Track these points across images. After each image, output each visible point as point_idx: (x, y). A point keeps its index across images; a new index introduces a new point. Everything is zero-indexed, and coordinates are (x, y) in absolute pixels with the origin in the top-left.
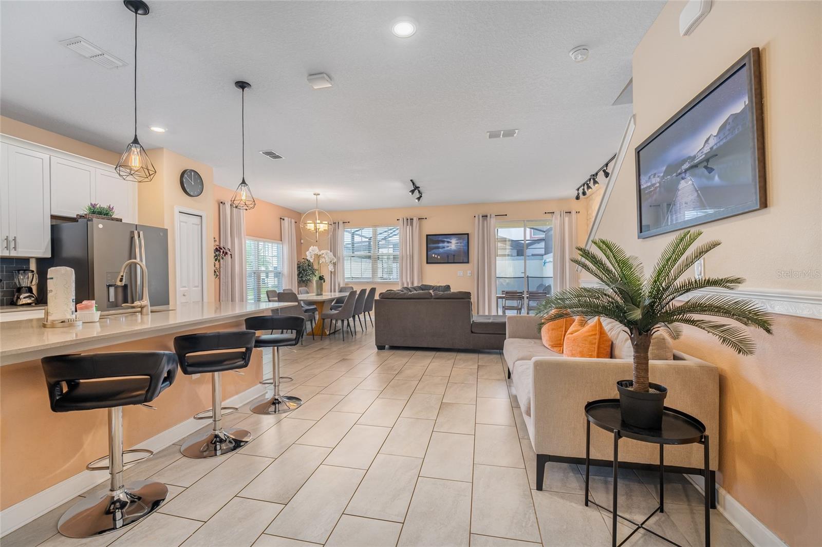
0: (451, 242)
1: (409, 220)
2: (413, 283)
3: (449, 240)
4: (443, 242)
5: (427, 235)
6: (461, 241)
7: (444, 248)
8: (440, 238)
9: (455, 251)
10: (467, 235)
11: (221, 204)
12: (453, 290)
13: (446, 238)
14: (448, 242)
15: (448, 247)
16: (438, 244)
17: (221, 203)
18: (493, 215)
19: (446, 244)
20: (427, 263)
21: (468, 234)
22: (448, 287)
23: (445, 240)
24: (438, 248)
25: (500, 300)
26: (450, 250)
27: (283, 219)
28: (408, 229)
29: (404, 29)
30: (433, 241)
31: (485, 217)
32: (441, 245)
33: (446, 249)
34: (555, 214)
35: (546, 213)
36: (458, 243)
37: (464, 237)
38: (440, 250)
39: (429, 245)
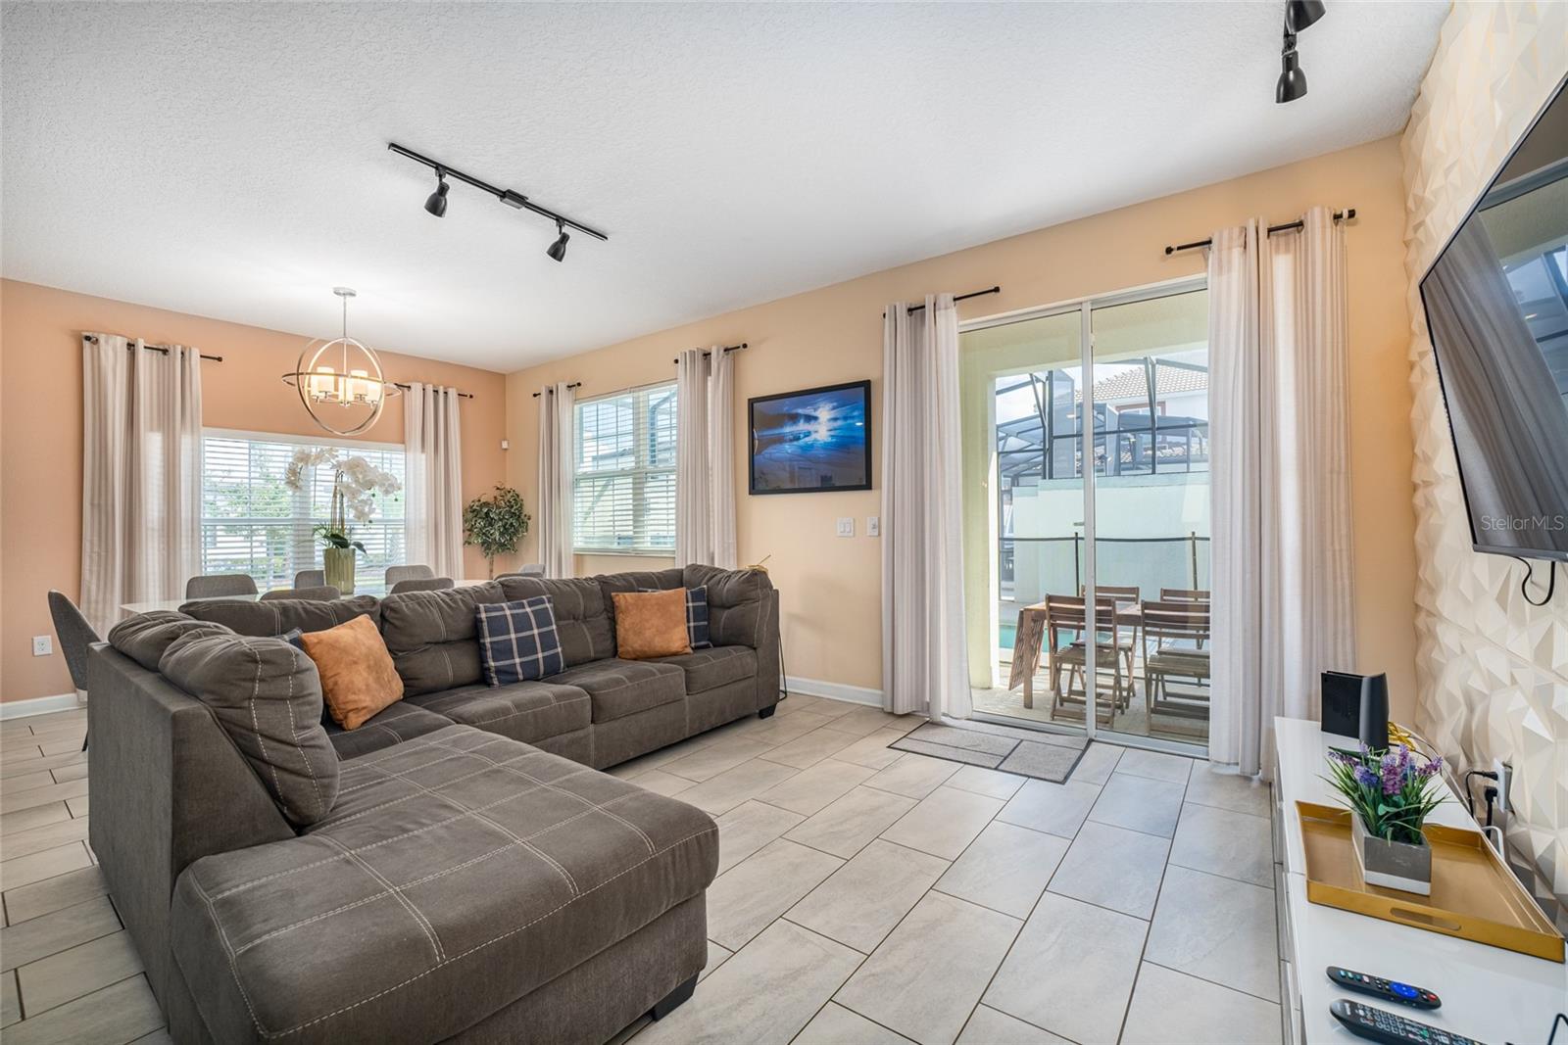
0: (816, 418)
1: (699, 359)
3: (809, 411)
4: (794, 418)
5: (752, 402)
8: (786, 406)
10: (862, 389)
11: (86, 344)
13: (804, 406)
15: (808, 434)
16: (782, 427)
17: (88, 338)
19: (802, 426)
20: (750, 494)
21: (868, 384)
23: (800, 411)
24: (781, 440)
27: (409, 387)
31: (919, 310)
32: (788, 429)
33: (801, 442)
34: (1214, 245)
35: (1169, 251)
36: (835, 419)
37: (858, 395)
38: (787, 446)
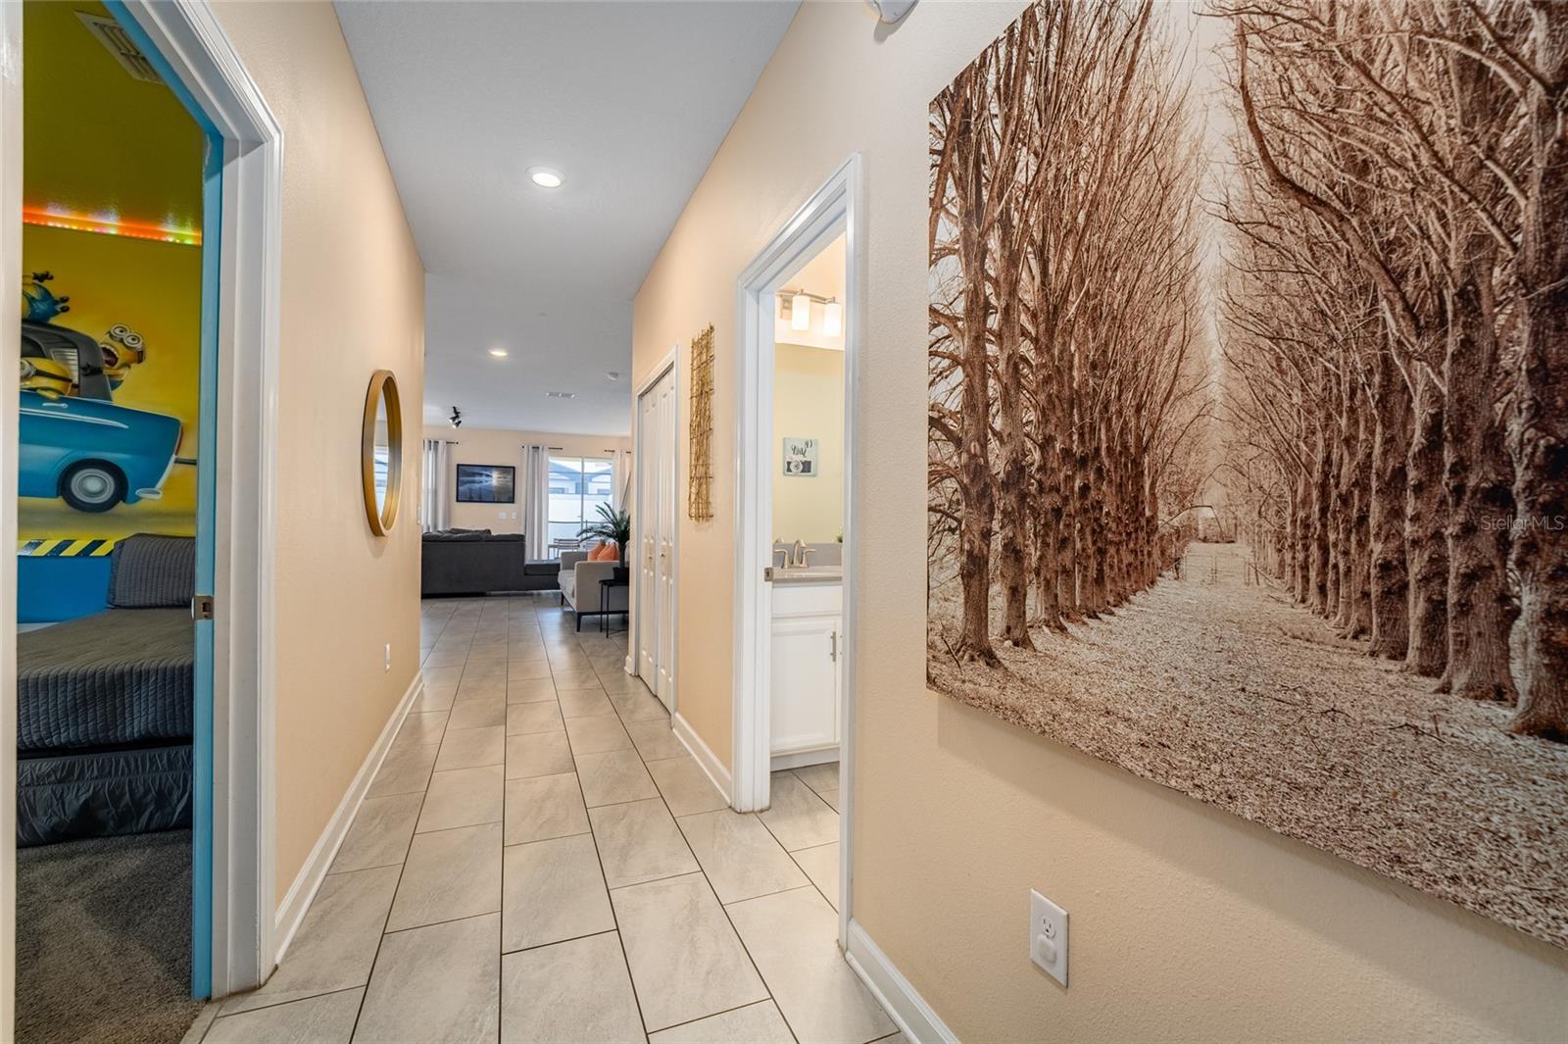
0: (491, 476)
1: (432, 443)
2: (435, 527)
3: (488, 473)
4: (481, 475)
5: (458, 465)
6: (505, 475)
7: (481, 482)
8: (476, 470)
9: (496, 487)
10: (512, 469)
12: (494, 533)
14: (488, 476)
15: (487, 482)
16: (474, 477)
18: (546, 448)
19: (484, 478)
20: (458, 501)
21: (514, 468)
22: (489, 531)
23: (484, 472)
24: (474, 482)
25: (551, 549)
26: (490, 486)
28: (430, 456)
29: (499, 353)
30: (465, 472)
31: (536, 448)
32: (477, 478)
33: (484, 484)
34: (615, 452)
35: (605, 450)
36: (500, 478)
37: (509, 470)
38: (476, 484)
39: (461, 478)
